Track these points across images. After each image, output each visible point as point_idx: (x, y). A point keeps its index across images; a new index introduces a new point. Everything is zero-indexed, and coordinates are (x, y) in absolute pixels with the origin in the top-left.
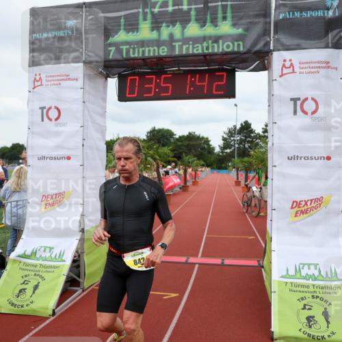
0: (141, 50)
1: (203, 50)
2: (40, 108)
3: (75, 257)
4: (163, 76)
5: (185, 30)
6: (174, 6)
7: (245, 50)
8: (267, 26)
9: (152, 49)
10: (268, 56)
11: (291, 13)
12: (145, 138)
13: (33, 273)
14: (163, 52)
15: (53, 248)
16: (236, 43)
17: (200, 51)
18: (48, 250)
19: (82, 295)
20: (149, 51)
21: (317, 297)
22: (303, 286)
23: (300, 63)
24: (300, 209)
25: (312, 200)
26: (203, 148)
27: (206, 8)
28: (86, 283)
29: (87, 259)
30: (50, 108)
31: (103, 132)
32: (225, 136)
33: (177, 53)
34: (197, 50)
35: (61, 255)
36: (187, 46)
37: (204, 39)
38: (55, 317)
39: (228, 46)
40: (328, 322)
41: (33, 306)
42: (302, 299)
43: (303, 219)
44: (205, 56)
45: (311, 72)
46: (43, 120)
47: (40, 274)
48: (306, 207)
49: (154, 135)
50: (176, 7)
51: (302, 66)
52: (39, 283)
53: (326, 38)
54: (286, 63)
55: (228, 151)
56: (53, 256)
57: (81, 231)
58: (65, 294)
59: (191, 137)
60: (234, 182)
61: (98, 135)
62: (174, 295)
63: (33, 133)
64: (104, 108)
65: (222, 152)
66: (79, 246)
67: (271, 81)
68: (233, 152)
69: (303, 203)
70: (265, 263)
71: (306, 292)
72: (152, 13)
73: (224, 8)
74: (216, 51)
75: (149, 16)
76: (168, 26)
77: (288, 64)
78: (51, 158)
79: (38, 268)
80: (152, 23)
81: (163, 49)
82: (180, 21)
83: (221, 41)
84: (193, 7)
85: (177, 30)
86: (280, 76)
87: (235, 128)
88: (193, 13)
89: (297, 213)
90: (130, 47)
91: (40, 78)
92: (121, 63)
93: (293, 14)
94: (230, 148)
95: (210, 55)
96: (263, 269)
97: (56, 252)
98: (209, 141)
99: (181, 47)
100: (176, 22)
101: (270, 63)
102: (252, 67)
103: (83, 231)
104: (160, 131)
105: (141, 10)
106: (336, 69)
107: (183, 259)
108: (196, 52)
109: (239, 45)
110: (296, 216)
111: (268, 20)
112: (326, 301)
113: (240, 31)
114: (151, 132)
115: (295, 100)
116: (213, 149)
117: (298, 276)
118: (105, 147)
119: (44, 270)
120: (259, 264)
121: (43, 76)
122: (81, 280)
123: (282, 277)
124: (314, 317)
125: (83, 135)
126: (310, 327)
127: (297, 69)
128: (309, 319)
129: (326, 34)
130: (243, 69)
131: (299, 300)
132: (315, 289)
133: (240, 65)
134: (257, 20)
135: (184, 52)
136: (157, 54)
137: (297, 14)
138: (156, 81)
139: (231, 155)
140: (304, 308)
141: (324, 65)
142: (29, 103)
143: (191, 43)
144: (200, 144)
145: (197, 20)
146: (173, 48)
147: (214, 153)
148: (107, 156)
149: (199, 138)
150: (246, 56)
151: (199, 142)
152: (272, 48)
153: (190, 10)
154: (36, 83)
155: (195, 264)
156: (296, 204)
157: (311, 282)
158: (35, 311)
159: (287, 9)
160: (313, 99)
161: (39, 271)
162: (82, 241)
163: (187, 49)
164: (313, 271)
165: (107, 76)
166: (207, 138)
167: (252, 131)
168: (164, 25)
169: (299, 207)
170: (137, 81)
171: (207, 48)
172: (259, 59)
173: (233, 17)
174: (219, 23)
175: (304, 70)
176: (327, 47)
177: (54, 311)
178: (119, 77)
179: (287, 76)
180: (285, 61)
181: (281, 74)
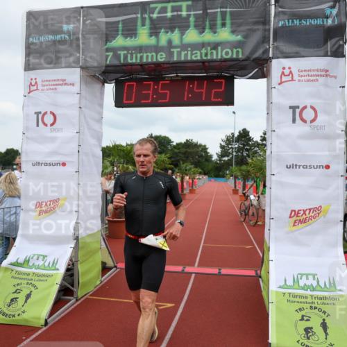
0: (139, 55)
1: (201, 57)
2: (36, 113)
3: (69, 265)
4: (161, 82)
5: (184, 37)
6: (172, 11)
7: (244, 57)
8: (267, 33)
9: (150, 55)
10: (267, 63)
11: (290, 21)
13: (26, 282)
14: (161, 58)
15: (46, 256)
16: (235, 50)
17: (199, 58)
18: (41, 258)
19: (76, 304)
20: (147, 57)
21: (315, 308)
22: (301, 297)
23: (299, 71)
24: (298, 218)
25: (310, 210)
26: (202, 156)
27: (205, 13)
28: (80, 293)
29: (81, 268)
30: (46, 113)
31: (99, 139)
32: (223, 144)
33: (175, 59)
34: (196, 57)
35: (55, 263)
36: (186, 52)
37: (203, 45)
38: (47, 327)
39: (227, 53)
40: (327, 334)
41: (25, 316)
42: (300, 310)
43: (301, 229)
44: (203, 62)
45: (310, 81)
46: (38, 125)
47: (33, 282)
48: (304, 216)
50: (175, 13)
51: (301, 73)
52: (31, 292)
53: (325, 46)
54: (285, 71)
55: (226, 159)
56: (46, 264)
58: (58, 304)
59: (189, 145)
60: (231, 191)
61: (93, 141)
62: (169, 305)
63: (27, 138)
64: (101, 114)
65: (220, 160)
66: (73, 254)
67: (270, 88)
68: (231, 160)
69: (302, 212)
70: (263, 273)
71: (304, 303)
72: (151, 19)
73: (224, 14)
74: (215, 57)
75: (148, 22)
76: (167, 32)
77: (287, 72)
78: (46, 164)
79: (30, 277)
80: (151, 29)
81: (162, 55)
82: (179, 27)
83: (219, 48)
84: (192, 13)
85: (175, 37)
86: (279, 84)
87: (233, 136)
88: (192, 19)
89: (295, 222)
90: (128, 53)
91: (36, 83)
92: (118, 68)
93: (293, 22)
94: (228, 156)
95: (209, 61)
96: (260, 279)
97: (50, 260)
98: (207, 149)
99: (179, 53)
100: (175, 28)
101: (269, 71)
102: (251, 75)
103: (77, 239)
104: (157, 137)
105: (139, 15)
106: (335, 77)
107: (179, 269)
108: (194, 58)
109: (238, 52)
110: (294, 225)
111: (267, 27)
112: (324, 312)
113: (239, 38)
115: (294, 108)
116: (211, 156)
117: (296, 286)
118: (101, 153)
119: (37, 278)
120: (257, 274)
121: (39, 81)
122: (75, 290)
123: (280, 287)
124: (312, 328)
125: (79, 141)
126: (308, 338)
127: (296, 77)
128: (307, 330)
129: (326, 42)
130: (242, 76)
131: (296, 310)
132: (314, 300)
133: (239, 72)
134: (256, 27)
135: (183, 59)
136: (155, 60)
137: (297, 22)
138: (154, 87)
139: (229, 163)
140: (302, 319)
141: (324, 73)
142: (25, 108)
143: (189, 49)
144: (198, 152)
145: (196, 26)
146: (171, 54)
147: (212, 161)
148: (103, 162)
149: (196, 146)
150: (245, 63)
151: (196, 149)
152: (271, 55)
153: (189, 16)
154: (32, 87)
155: (191, 273)
156: (295, 213)
157: (309, 293)
158: (26, 320)
159: (286, 17)
160: (312, 107)
161: (32, 280)
162: (76, 248)
163: (186, 55)
164: (311, 281)
165: (104, 82)
166: (205, 146)
167: (250, 139)
168: (163, 30)
169: (297, 216)
170: (135, 87)
171: (206, 55)
172: (258, 67)
173: (232, 24)
174: (218, 30)
175: (303, 78)
176: (326, 55)
177: (46, 320)
178: (116, 83)
179: (286, 83)
180: (284, 68)
181: (279, 82)
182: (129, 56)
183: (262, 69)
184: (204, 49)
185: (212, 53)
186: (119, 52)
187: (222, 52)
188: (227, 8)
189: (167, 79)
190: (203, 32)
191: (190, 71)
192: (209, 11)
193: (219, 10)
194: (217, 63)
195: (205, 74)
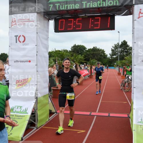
0: (66, 6)
1: (97, 5)
2: (15, 36)
3: (33, 111)
4: (77, 19)
7: (120, 4)
9: (71, 5)
10: (132, 7)
12: (71, 50)
14: (77, 7)
15: (22, 107)
17: (96, 6)
18: (19, 108)
19: (36, 131)
20: (70, 6)
26: (101, 55)
28: (38, 125)
29: (39, 113)
30: (20, 36)
31: (47, 48)
32: (113, 49)
33: (84, 7)
35: (26, 110)
36: (90, 3)
38: (22, 141)
39: (111, 3)
41: (12, 136)
44: (99, 8)
46: (16, 42)
47: (15, 119)
49: (75, 49)
54: (141, 11)
55: (115, 57)
56: (22, 111)
57: (36, 98)
58: (27, 130)
59: (95, 50)
60: (117, 74)
61: (44, 50)
62: (83, 131)
63: (11, 49)
64: (48, 36)
65: (111, 57)
66: (35, 106)
67: (133, 20)
68: (117, 57)
74: (104, 5)
78: (21, 62)
79: (14, 117)
81: (77, 5)
86: (138, 18)
87: (118, 44)
90: (61, 4)
92: (56, 13)
94: (116, 55)
97: (23, 108)
98: (104, 52)
99: (86, 4)
101: (133, 11)
102: (124, 13)
103: (37, 98)
104: (78, 46)
107: (88, 113)
108: (94, 6)
109: (116, 2)
114: (73, 47)
116: (107, 56)
118: (48, 56)
119: (17, 118)
122: (36, 123)
123: (139, 122)
125: (37, 50)
130: (119, 14)
135: (88, 7)
136: (74, 8)
138: (74, 22)
139: (116, 59)
142: (10, 34)
143: (91, 2)
144: (100, 53)
147: (107, 58)
148: (49, 60)
149: (99, 50)
150: (120, 8)
151: (99, 52)
152: (134, 3)
155: (94, 116)
158: (12, 138)
161: (15, 118)
162: (36, 103)
163: (90, 5)
165: (49, 20)
166: (103, 50)
170: (64, 22)
171: (100, 4)
177: (22, 138)
178: (55, 20)
179: (141, 18)
180: (141, 10)
181: (138, 17)
182: (61, 6)
183: (130, 11)
184: (99, 1)
185: (103, 4)
186: (56, 4)
187: (108, 2)
189: (80, 17)
191: (92, 13)
194: (106, 9)
195: (100, 14)
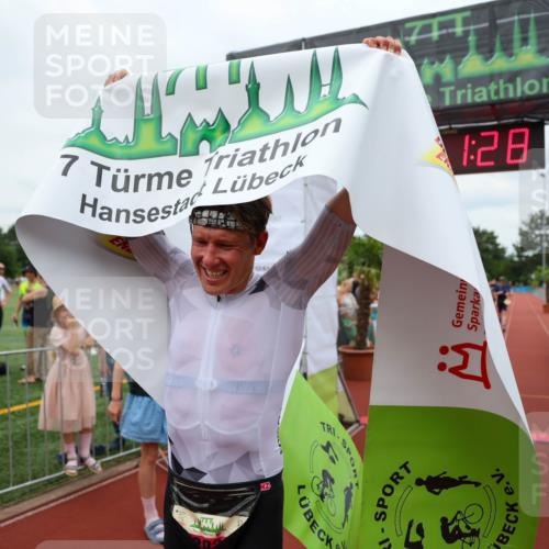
1: (489, 96)
16: (545, 81)
17: (485, 98)
26: (487, 250)
27: (494, 27)
32: (525, 229)
33: (447, 103)
34: (480, 97)
36: (463, 91)
37: (492, 78)
39: (532, 87)
44: (492, 105)
50: (444, 32)
55: (530, 253)
65: (519, 256)
68: (538, 256)
72: (407, 43)
73: (524, 25)
74: (511, 95)
76: (433, 63)
83: (519, 80)
84: (472, 27)
85: (446, 68)
88: (472, 39)
94: (532, 248)
95: (502, 102)
98: (495, 238)
99: (453, 95)
100: (445, 54)
108: (477, 100)
116: (503, 250)
135: (459, 101)
139: (536, 260)
143: (469, 85)
146: (441, 96)
147: (504, 258)
149: (477, 233)
153: (466, 34)
163: (464, 96)
166: (492, 233)
168: (426, 61)
171: (497, 92)
174: (516, 51)
184: (493, 84)
185: (506, 89)
187: (523, 85)
188: (529, 13)
190: (491, 57)
192: (499, 22)
193: (516, 18)
194: (515, 104)
195: (495, 123)
